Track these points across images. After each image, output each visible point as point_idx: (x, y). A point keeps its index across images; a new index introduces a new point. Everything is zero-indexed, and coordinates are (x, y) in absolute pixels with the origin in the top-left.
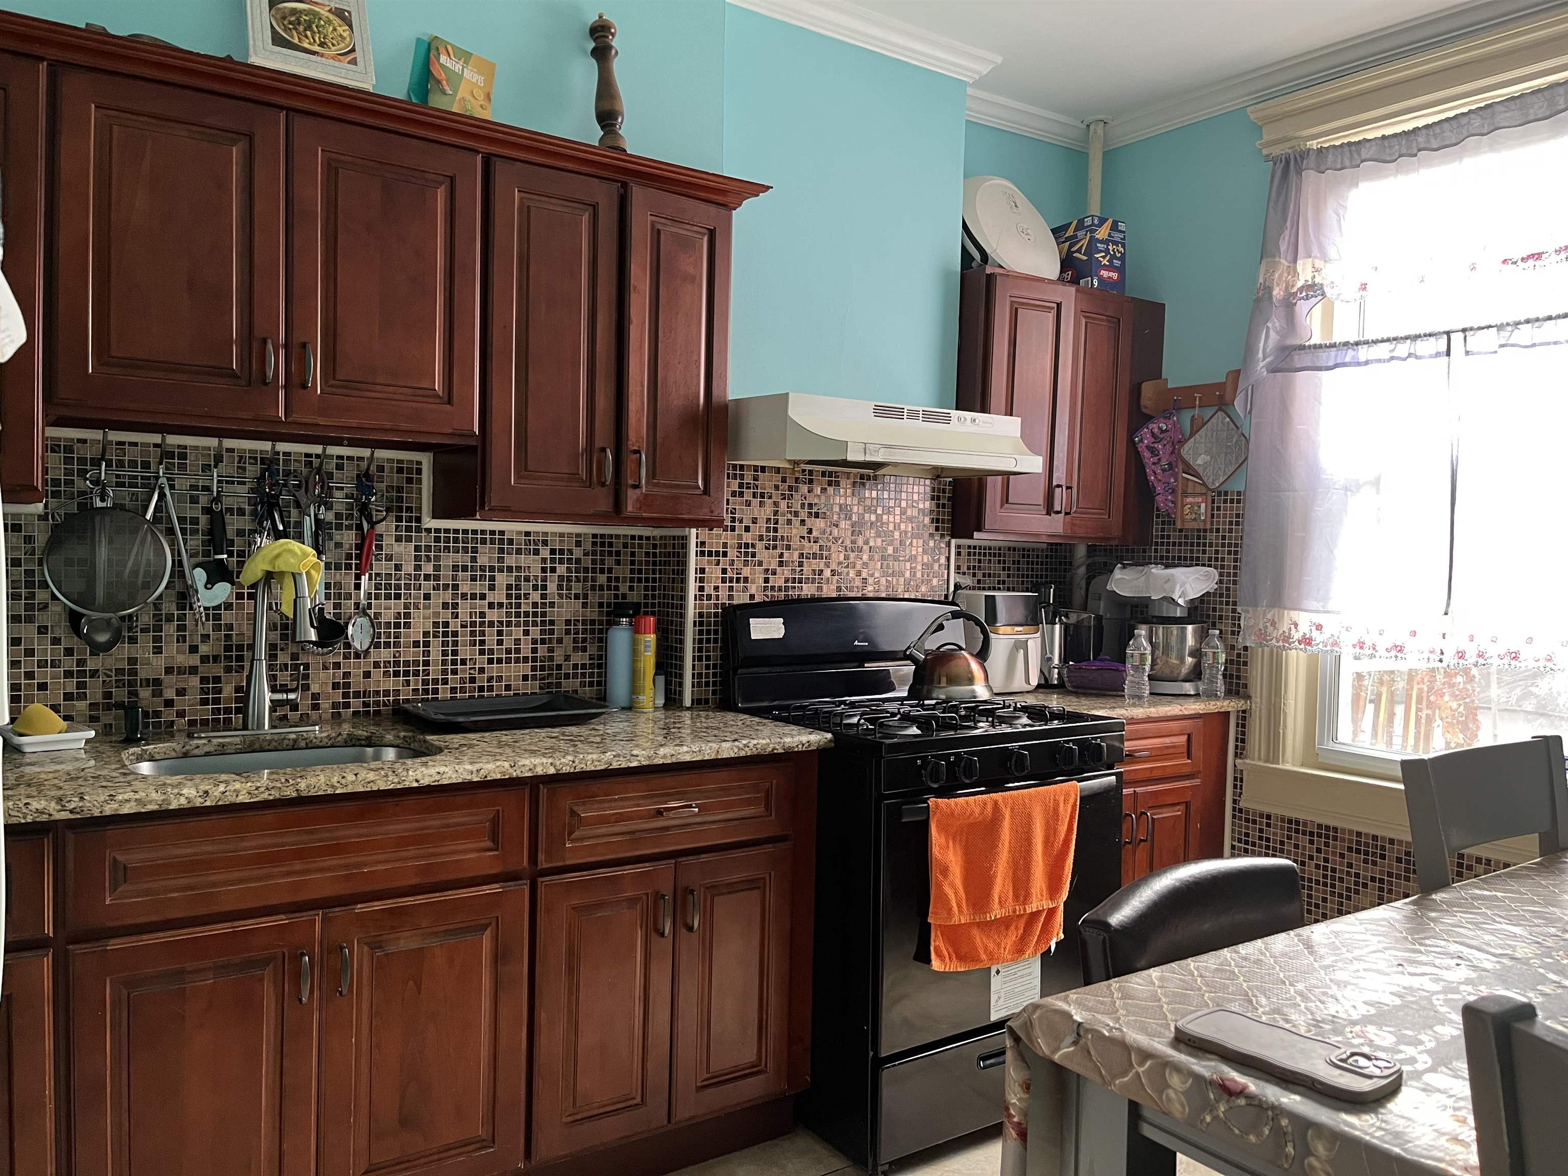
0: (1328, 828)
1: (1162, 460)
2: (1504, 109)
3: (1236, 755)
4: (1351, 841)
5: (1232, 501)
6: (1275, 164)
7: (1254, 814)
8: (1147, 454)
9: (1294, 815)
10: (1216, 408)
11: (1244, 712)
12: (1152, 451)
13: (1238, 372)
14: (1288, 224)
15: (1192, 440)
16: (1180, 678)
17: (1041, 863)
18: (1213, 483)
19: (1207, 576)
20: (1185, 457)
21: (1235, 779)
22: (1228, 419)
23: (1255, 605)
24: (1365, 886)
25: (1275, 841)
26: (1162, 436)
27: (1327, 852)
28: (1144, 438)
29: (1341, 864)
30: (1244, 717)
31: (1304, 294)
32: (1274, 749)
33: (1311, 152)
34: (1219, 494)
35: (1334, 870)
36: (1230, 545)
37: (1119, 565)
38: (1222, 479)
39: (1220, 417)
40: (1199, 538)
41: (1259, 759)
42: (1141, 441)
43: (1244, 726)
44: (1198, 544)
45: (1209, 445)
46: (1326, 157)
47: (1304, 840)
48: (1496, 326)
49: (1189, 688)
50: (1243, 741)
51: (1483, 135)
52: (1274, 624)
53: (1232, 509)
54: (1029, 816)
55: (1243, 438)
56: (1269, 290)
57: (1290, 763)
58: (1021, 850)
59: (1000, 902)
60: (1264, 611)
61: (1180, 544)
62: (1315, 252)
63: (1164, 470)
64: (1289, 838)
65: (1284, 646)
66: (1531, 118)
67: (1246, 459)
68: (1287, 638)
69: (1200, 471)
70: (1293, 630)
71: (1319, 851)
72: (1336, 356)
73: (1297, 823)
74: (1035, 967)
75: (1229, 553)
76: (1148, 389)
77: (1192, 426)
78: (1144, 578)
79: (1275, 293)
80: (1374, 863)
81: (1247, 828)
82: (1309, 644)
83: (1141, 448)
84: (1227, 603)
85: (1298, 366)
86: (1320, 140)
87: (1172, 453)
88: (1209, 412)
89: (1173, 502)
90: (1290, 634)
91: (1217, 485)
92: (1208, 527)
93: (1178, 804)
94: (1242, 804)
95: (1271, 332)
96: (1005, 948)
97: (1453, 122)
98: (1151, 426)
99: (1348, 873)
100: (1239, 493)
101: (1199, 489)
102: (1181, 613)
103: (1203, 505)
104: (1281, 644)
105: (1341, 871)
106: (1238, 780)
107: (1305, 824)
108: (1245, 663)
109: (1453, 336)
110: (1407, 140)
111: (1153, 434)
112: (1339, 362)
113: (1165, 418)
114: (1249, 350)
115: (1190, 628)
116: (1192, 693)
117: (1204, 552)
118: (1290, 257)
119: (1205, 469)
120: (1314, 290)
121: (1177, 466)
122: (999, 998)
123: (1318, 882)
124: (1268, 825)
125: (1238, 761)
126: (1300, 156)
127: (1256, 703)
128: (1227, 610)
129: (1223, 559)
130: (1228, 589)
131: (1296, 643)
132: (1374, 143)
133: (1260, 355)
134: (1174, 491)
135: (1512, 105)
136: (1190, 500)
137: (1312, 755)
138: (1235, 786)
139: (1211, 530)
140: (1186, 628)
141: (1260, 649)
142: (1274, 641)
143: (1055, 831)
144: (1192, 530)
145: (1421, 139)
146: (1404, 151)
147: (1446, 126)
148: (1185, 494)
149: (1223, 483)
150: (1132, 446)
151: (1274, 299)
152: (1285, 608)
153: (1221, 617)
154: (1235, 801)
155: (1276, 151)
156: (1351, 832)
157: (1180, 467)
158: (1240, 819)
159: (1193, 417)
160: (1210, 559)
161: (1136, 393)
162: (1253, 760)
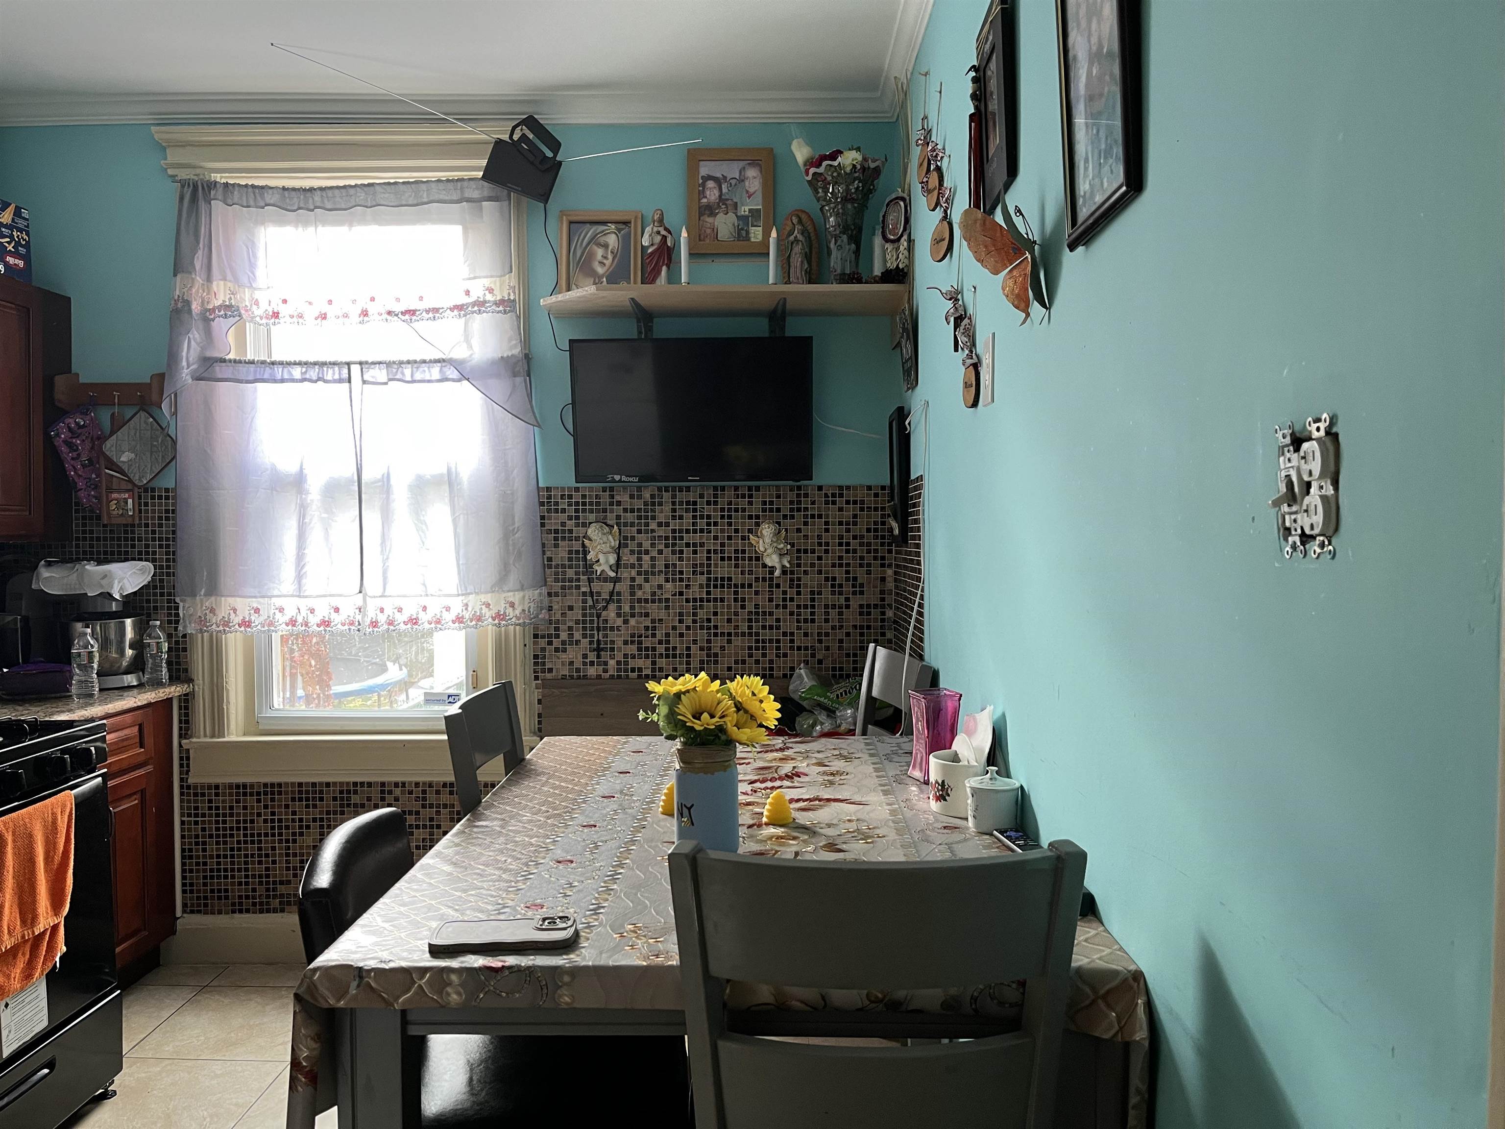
0: (272, 785)
1: (82, 455)
2: (383, 191)
3: (180, 736)
4: (293, 792)
5: (160, 497)
6: (183, 186)
7: (203, 787)
8: (64, 449)
9: (240, 780)
10: (138, 407)
11: (186, 695)
12: (71, 446)
13: (162, 376)
14: (201, 245)
15: (114, 437)
16: (121, 671)
17: (44, 881)
18: (140, 480)
19: (143, 570)
20: (107, 453)
21: (181, 759)
22: (151, 420)
23: (194, 595)
24: (308, 827)
25: (224, 808)
26: (79, 431)
27: (273, 807)
28: (61, 433)
29: (286, 814)
30: (186, 701)
31: (222, 313)
32: (218, 723)
33: (218, 186)
34: (146, 490)
35: (280, 821)
36: (160, 539)
37: (43, 562)
38: (149, 477)
39: (143, 416)
40: (126, 532)
41: (205, 736)
42: (58, 435)
43: (187, 708)
44: (126, 539)
45: (133, 443)
46: (232, 193)
47: (251, 801)
48: (385, 363)
49: (131, 679)
50: (187, 722)
51: (367, 207)
52: (212, 611)
53: (160, 505)
54: (31, 836)
55: (168, 438)
56: (188, 303)
57: (234, 734)
58: (25, 873)
59: (9, 931)
60: (201, 600)
61: (105, 539)
62: (229, 276)
63: (84, 466)
64: (238, 801)
65: (224, 630)
66: (404, 203)
67: (174, 457)
68: (227, 623)
69: (125, 468)
70: (233, 616)
71: (266, 807)
72: (255, 372)
73: (245, 786)
74: (42, 989)
75: (161, 546)
76: (60, 381)
77: (112, 424)
78: (75, 575)
79: (193, 307)
80: (315, 806)
81: (196, 801)
82: (249, 626)
83: (58, 442)
84: (162, 594)
85: (220, 376)
86: (224, 175)
87: (92, 448)
88: (129, 412)
89: (96, 498)
90: (229, 619)
91: (145, 482)
92: (137, 522)
93: (135, 793)
94: (191, 781)
95: (193, 343)
96: (15, 978)
97: (343, 191)
98: (68, 421)
99: (293, 820)
100: (167, 490)
101: (124, 486)
102: (116, 607)
103: (130, 501)
104: (221, 628)
105: (287, 820)
106: (185, 758)
107: (252, 786)
108: (185, 650)
109: (353, 367)
110: (305, 196)
111: (70, 429)
112: (258, 377)
113: (82, 413)
114: (173, 357)
115: (128, 622)
116: (135, 684)
117: (133, 546)
118: (204, 276)
119: (130, 466)
120: (230, 310)
121: (98, 463)
122: (10, 1032)
123: (266, 835)
124: (217, 795)
125: (184, 741)
126: (207, 185)
127: (198, 685)
128: (162, 601)
129: (154, 553)
130: (161, 581)
131: (237, 626)
132: (275, 191)
133: (184, 363)
134: (96, 487)
135: (387, 187)
136: (115, 495)
137: (253, 723)
138: (181, 766)
139: (140, 525)
140: (124, 622)
141: (200, 635)
142: (214, 626)
143: (55, 844)
144: (119, 525)
145: (317, 197)
146: (302, 205)
147: (337, 192)
148: (110, 490)
149: (149, 481)
150: (49, 442)
151: (193, 313)
152: (222, 596)
153: (155, 608)
154: (182, 780)
155: (183, 174)
156: (293, 784)
157: (102, 462)
158: (189, 794)
159: (113, 414)
160: (140, 553)
161: (49, 385)
162: (199, 738)
